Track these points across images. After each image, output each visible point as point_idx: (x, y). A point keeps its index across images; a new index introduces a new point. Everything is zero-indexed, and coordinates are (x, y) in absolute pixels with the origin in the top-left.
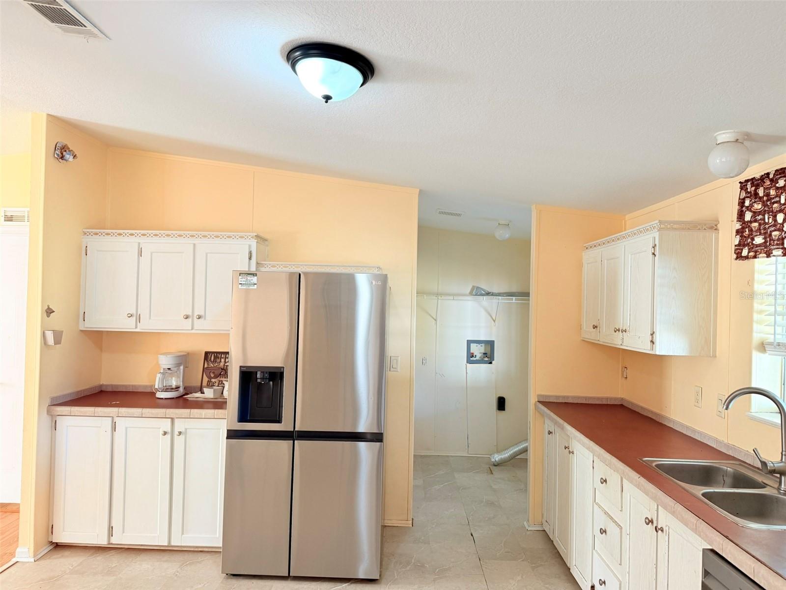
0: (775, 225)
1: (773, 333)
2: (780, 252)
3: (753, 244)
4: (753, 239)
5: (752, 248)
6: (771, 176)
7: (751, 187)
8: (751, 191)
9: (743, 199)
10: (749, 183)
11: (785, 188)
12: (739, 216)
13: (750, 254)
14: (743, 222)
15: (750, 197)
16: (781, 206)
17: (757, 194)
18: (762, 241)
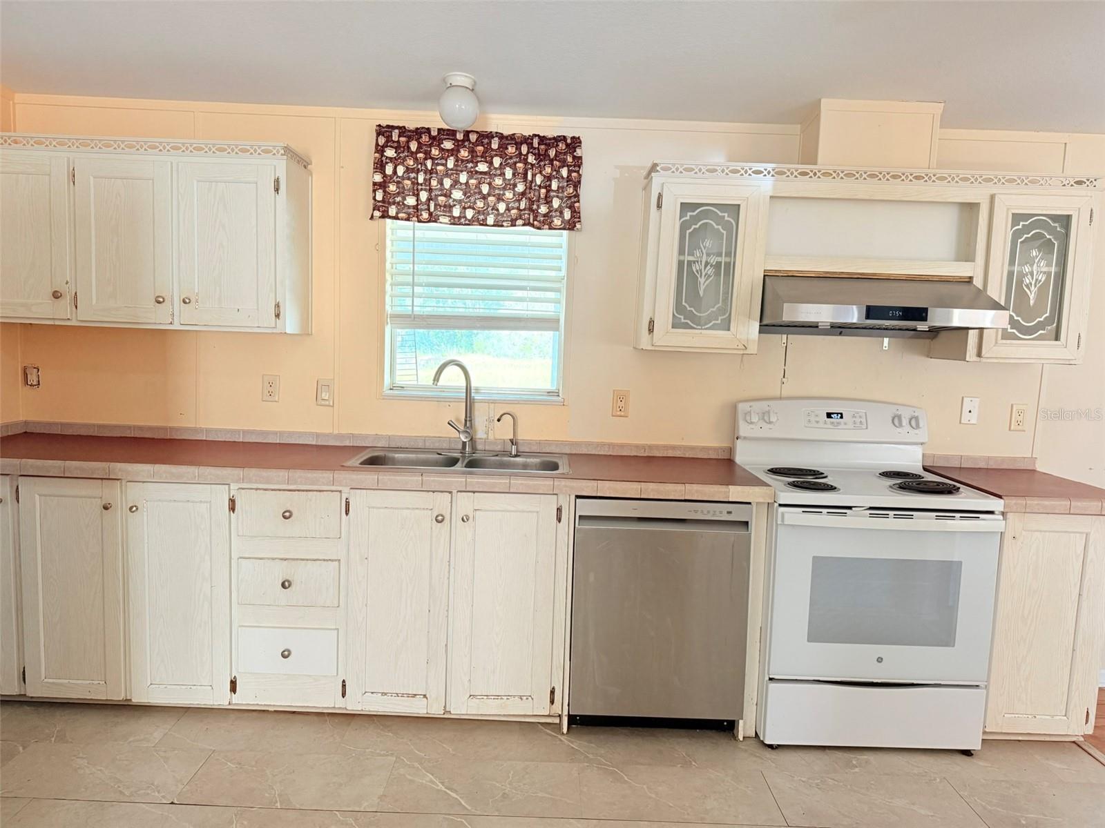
0: (441, 190)
1: (411, 304)
2: (446, 220)
3: (403, 204)
4: (404, 199)
5: (403, 209)
6: (434, 133)
7: (399, 136)
8: (398, 142)
9: (382, 147)
10: (397, 131)
11: (454, 152)
12: (380, 166)
13: (400, 215)
14: (385, 176)
15: (396, 148)
16: (447, 170)
17: (409, 148)
18: (415, 203)
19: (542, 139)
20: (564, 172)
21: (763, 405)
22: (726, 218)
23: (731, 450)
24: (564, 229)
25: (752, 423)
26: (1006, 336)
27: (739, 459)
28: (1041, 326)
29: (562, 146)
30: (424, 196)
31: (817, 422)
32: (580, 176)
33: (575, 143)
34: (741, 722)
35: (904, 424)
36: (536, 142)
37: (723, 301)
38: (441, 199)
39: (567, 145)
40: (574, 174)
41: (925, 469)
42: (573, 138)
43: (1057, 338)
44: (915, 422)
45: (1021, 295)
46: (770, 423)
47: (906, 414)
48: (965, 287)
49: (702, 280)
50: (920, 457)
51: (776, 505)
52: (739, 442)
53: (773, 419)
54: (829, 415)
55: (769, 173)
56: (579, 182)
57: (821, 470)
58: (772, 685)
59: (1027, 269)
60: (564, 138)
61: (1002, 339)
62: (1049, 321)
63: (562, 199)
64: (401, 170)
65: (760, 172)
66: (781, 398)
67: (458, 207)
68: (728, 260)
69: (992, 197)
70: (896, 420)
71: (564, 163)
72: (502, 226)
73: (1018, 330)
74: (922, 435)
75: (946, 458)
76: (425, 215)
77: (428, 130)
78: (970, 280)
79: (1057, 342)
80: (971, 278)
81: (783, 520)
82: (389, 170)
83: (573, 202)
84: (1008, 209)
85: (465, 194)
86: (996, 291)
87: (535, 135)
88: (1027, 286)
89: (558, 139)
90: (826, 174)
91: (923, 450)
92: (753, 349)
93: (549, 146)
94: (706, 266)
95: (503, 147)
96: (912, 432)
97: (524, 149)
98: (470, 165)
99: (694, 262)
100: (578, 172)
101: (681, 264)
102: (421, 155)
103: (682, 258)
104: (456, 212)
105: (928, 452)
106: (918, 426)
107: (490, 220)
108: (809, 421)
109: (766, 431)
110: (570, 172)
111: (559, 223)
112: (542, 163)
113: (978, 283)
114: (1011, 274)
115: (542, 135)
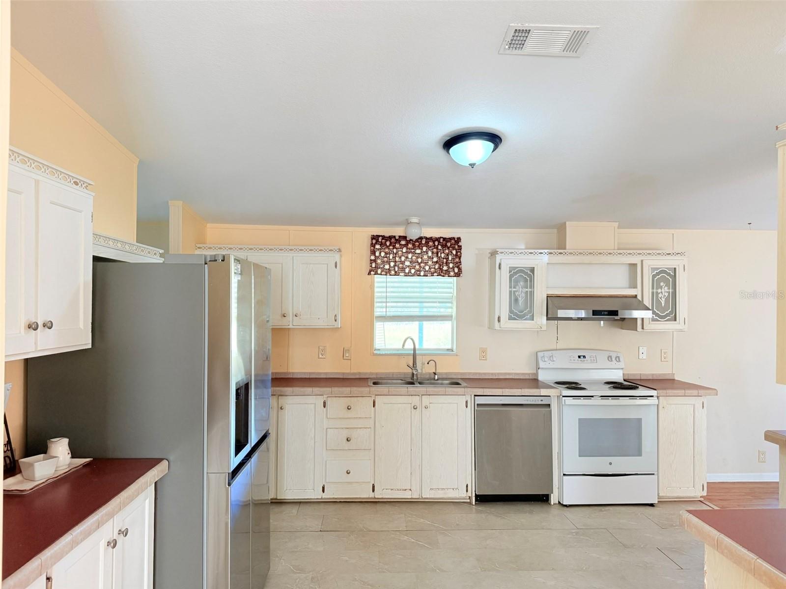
1: (385, 311)
3: (384, 268)
5: (384, 270)
6: (397, 238)
7: (382, 240)
8: (381, 242)
9: (374, 244)
10: (381, 237)
11: (406, 245)
12: (373, 253)
13: (383, 273)
14: (376, 257)
15: (380, 244)
16: (403, 253)
17: (386, 244)
18: (388, 268)
19: (444, 239)
20: (454, 252)
21: (550, 353)
22: (529, 273)
23: (537, 374)
24: (455, 276)
25: (545, 361)
26: (653, 320)
27: (540, 378)
28: (667, 315)
29: (453, 241)
30: (392, 264)
31: (574, 360)
32: (461, 253)
33: (459, 239)
34: (552, 495)
35: (613, 360)
36: (441, 240)
37: (530, 307)
38: (401, 265)
39: (455, 241)
40: (459, 253)
41: (625, 380)
42: (458, 238)
43: (675, 320)
44: (618, 359)
45: (658, 302)
46: (553, 361)
47: (614, 355)
48: (634, 299)
49: (520, 299)
50: (622, 375)
51: (561, 396)
52: (539, 370)
53: (554, 359)
54: (579, 357)
55: (546, 253)
56: (461, 256)
57: (578, 382)
58: (565, 477)
59: (659, 291)
60: (454, 238)
61: (652, 321)
62: (671, 313)
63: (453, 263)
64: (383, 254)
65: (542, 253)
66: (556, 350)
67: (408, 268)
68: (530, 290)
69: (642, 261)
70: (610, 358)
71: (454, 248)
72: (427, 276)
73: (658, 317)
74: (622, 364)
75: (634, 375)
76: (393, 272)
77: (395, 237)
78: (636, 296)
79: (676, 322)
80: (636, 295)
81: (565, 403)
82: (377, 254)
83: (458, 265)
84: (649, 266)
85: (411, 263)
86: (647, 302)
87: (441, 237)
88: (660, 298)
89: (451, 239)
90: (571, 253)
91: (623, 371)
92: (544, 328)
93: (447, 242)
94: (521, 293)
95: (427, 243)
96: (617, 363)
97: (436, 243)
98: (413, 251)
99: (516, 291)
100: (460, 252)
101: (510, 292)
102: (391, 247)
103: (511, 289)
104: (407, 270)
105: (625, 372)
106: (619, 361)
107: (422, 273)
108: (571, 360)
109: (552, 365)
110: (457, 252)
111: (453, 274)
112: (444, 249)
113: (639, 297)
114: (653, 293)
115: (444, 237)
